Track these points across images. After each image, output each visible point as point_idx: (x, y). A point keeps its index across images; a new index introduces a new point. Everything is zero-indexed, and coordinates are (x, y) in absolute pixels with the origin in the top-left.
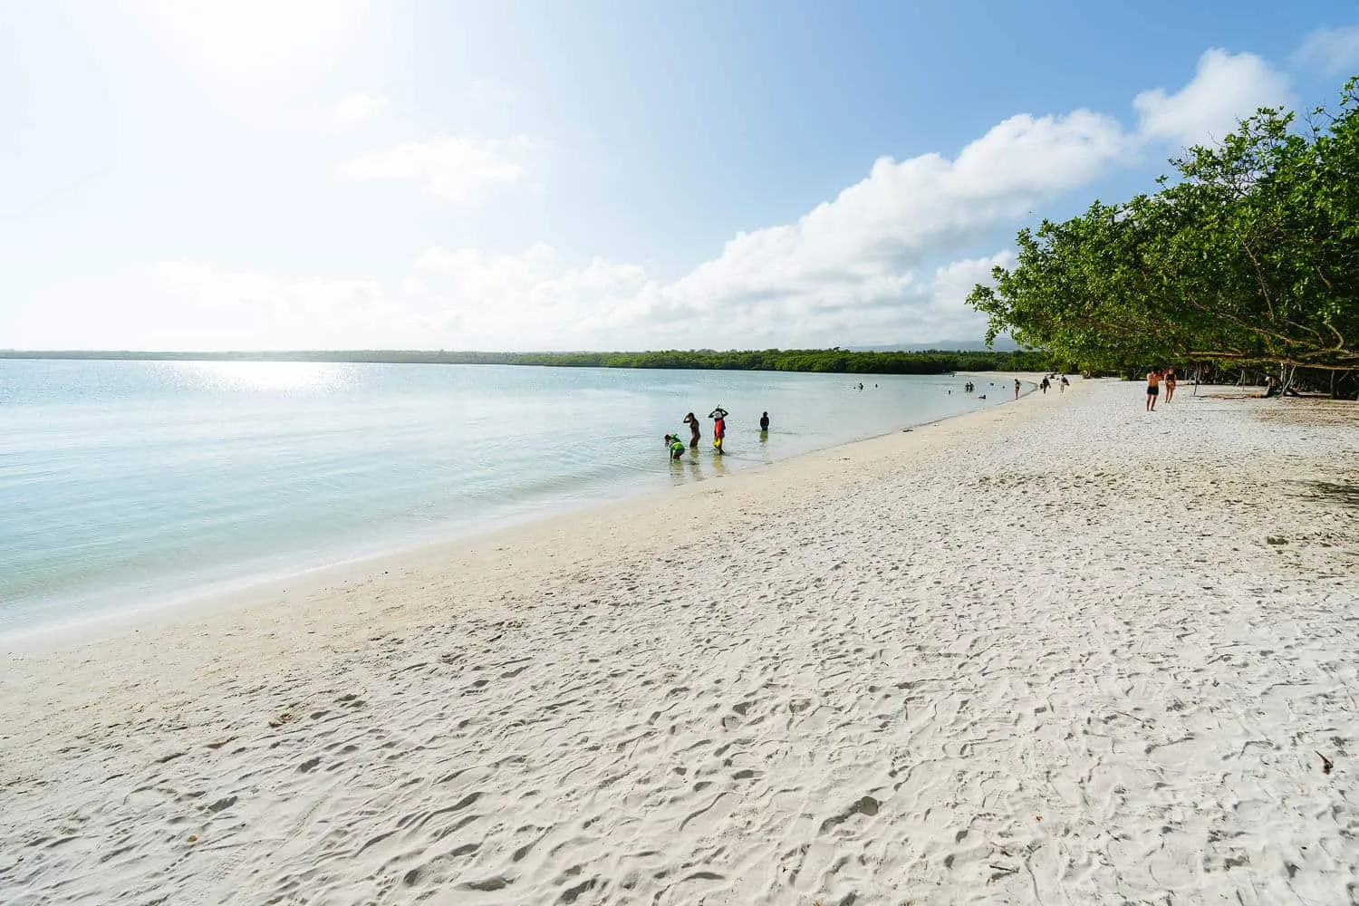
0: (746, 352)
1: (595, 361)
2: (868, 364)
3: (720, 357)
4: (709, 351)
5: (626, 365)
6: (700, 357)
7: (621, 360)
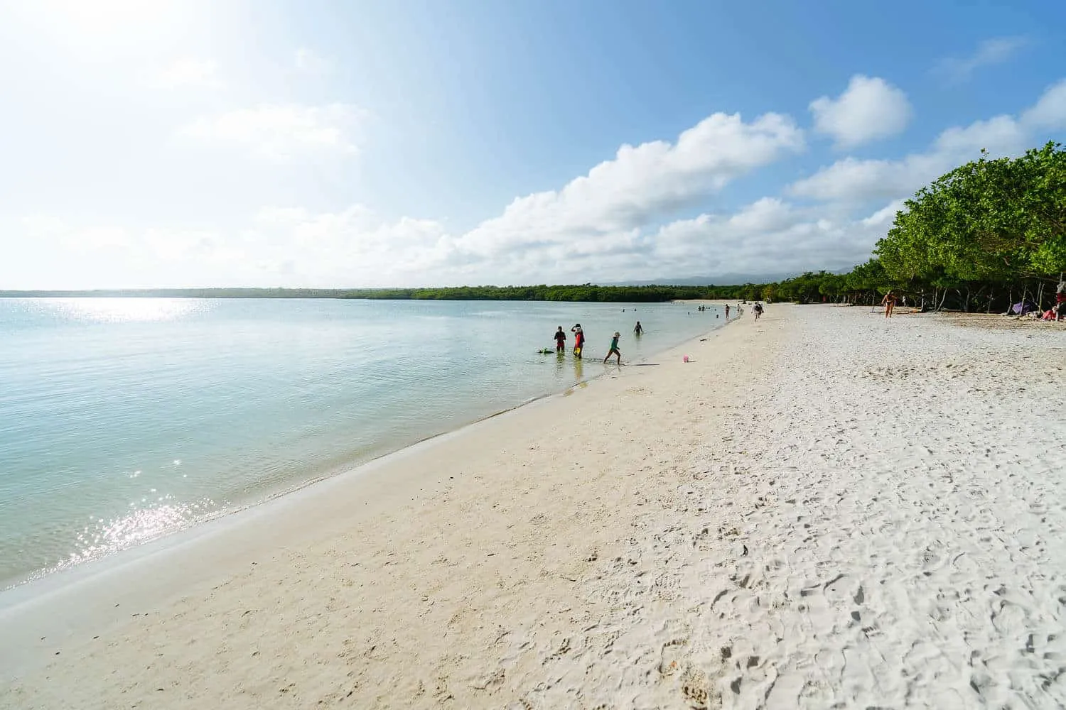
0: (522, 287)
1: (408, 295)
2: (613, 295)
3: (503, 291)
4: (492, 287)
5: (432, 298)
6: (488, 291)
7: (429, 294)
